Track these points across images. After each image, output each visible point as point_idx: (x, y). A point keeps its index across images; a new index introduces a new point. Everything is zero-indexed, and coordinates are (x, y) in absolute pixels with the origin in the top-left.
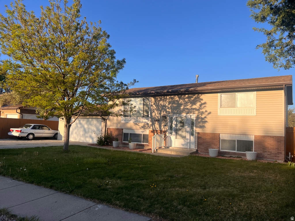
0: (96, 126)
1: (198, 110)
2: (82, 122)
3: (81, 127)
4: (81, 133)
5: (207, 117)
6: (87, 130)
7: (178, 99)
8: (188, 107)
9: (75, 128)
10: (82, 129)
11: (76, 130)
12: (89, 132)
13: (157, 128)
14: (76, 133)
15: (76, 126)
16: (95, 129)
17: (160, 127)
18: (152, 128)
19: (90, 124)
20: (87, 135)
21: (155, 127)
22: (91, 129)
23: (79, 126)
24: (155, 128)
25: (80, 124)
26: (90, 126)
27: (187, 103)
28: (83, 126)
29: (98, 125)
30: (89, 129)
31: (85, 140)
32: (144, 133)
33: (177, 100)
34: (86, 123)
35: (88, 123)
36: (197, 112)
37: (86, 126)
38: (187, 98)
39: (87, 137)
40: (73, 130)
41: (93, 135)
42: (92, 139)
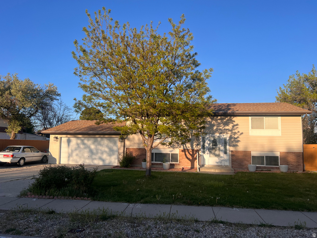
0: (107, 146)
1: (231, 131)
2: (86, 141)
3: (85, 148)
4: (86, 155)
5: (240, 137)
6: (95, 151)
7: (210, 120)
8: (221, 128)
9: (76, 149)
10: (87, 150)
11: (77, 152)
12: (97, 153)
13: (189, 148)
14: (77, 155)
15: (76, 146)
16: (107, 149)
17: (192, 146)
18: (182, 147)
19: (100, 144)
20: (94, 157)
21: (186, 146)
22: (101, 150)
23: (82, 146)
24: (186, 148)
25: (84, 144)
26: (100, 147)
27: (219, 124)
28: (89, 147)
29: (111, 145)
30: (97, 150)
31: (93, 162)
32: (173, 153)
33: (210, 121)
34: (93, 143)
35: (96, 144)
36: (230, 132)
37: (93, 147)
38: (219, 119)
39: (95, 159)
40: (72, 151)
41: (105, 156)
42: (103, 160)
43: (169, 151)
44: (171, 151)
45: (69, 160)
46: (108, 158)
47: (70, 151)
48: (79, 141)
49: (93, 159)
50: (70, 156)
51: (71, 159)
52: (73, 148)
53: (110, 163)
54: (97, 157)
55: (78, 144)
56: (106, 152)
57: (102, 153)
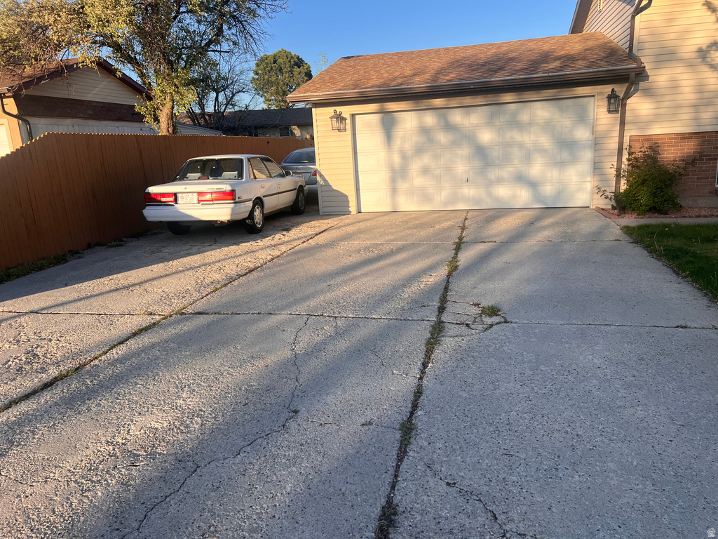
0: (548, 126)
2: (457, 117)
3: (454, 144)
4: (461, 168)
6: (495, 153)
9: (419, 150)
10: (465, 151)
11: (426, 160)
12: (506, 159)
14: (425, 171)
15: (417, 138)
16: (545, 141)
19: (515, 124)
20: (492, 174)
22: (521, 145)
23: (442, 137)
25: (449, 127)
26: (517, 136)
28: (467, 138)
30: (507, 145)
31: (490, 195)
34: (490, 123)
35: (499, 123)
37: (486, 136)
39: (500, 181)
40: (404, 157)
41: (537, 169)
42: (533, 185)
45: (394, 191)
46: (553, 174)
47: (397, 159)
48: (430, 119)
49: (489, 184)
50: (397, 175)
51: (403, 186)
52: (408, 146)
53: (559, 194)
54: (506, 172)
55: (425, 131)
56: (542, 151)
57: (528, 158)
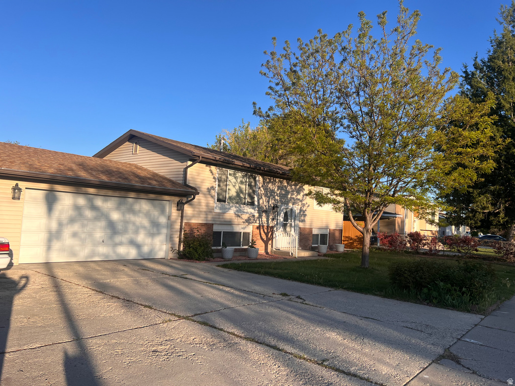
0: (147, 215)
1: (301, 201)
2: (99, 202)
3: (96, 219)
4: (99, 234)
5: (307, 210)
6: (120, 227)
7: (286, 184)
8: (294, 196)
9: (72, 221)
10: (103, 223)
11: (76, 227)
12: (125, 231)
13: (265, 223)
14: (75, 235)
15: (71, 213)
16: (146, 223)
17: (268, 221)
18: (258, 222)
19: (131, 211)
20: (118, 239)
21: (262, 221)
22: (134, 224)
23: (89, 214)
24: (262, 223)
25: (94, 208)
26: (131, 217)
27: (293, 191)
28: (103, 216)
30: (126, 222)
31: (115, 252)
32: (247, 230)
33: (285, 186)
34: (118, 208)
35: (123, 208)
36: (300, 203)
37: (115, 216)
38: (293, 185)
39: (121, 244)
40: (60, 224)
41: (141, 238)
42: (138, 246)
43: (242, 228)
44: (244, 228)
45: (49, 248)
46: (148, 241)
47: (54, 225)
48: (81, 201)
49: (116, 245)
50: (53, 237)
51: (56, 245)
52: (65, 217)
53: (151, 251)
54: (124, 238)
55: (77, 208)
56: (144, 228)
57: (136, 232)
